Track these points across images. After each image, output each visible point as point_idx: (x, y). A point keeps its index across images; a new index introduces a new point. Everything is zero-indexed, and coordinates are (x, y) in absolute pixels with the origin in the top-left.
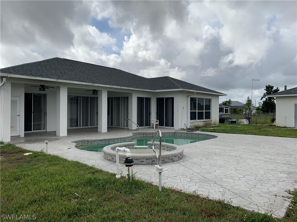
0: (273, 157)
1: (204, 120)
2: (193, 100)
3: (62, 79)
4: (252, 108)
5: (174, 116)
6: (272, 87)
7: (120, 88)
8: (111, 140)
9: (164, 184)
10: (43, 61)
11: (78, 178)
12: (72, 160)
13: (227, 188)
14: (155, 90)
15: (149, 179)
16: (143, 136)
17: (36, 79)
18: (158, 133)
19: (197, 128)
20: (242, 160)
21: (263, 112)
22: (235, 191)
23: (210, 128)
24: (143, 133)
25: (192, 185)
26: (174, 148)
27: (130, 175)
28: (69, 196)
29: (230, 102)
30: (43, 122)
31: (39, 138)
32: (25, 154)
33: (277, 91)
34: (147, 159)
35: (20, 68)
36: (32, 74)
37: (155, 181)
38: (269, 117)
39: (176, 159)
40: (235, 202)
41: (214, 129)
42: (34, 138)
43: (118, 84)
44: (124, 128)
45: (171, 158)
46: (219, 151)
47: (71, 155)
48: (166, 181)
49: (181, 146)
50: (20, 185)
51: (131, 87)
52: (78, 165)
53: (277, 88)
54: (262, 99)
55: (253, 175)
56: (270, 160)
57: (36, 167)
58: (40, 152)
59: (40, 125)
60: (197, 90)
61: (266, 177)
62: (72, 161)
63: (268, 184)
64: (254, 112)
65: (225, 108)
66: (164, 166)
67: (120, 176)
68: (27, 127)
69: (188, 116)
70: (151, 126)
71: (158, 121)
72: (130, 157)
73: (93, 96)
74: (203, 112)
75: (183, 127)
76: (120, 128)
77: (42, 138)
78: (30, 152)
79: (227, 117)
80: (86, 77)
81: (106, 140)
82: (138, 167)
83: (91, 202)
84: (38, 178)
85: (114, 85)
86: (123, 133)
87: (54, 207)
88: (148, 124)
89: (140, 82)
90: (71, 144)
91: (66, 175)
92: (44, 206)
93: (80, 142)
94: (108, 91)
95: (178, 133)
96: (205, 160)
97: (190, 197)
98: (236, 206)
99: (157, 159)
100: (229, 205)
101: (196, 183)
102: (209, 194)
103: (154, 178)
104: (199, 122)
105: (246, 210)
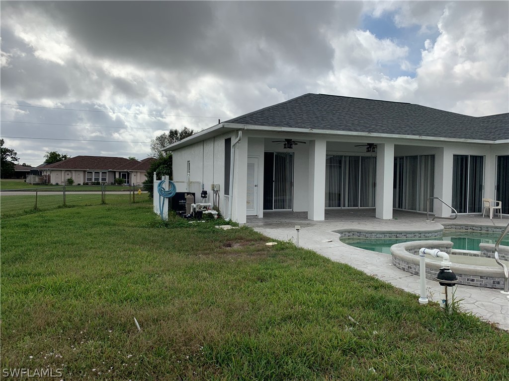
3: (319, 129)
7: (419, 138)
8: (401, 233)
10: (290, 102)
11: (352, 293)
12: (338, 261)
14: (494, 139)
15: (489, 315)
16: (464, 230)
17: (280, 130)
24: (467, 226)
27: (450, 302)
30: (288, 197)
31: (283, 220)
32: (267, 244)
34: (481, 277)
35: (259, 114)
36: (274, 122)
37: (503, 322)
42: (276, 220)
43: (415, 131)
44: (426, 214)
47: (334, 253)
50: (267, 289)
51: (440, 137)
52: (347, 270)
57: (285, 264)
58: (288, 243)
59: (283, 201)
62: (339, 263)
67: (427, 300)
68: (267, 204)
70: (484, 213)
71: (500, 203)
72: (449, 270)
73: (369, 154)
76: (414, 213)
77: (287, 221)
78: (273, 241)
80: (356, 122)
81: (391, 233)
82: (463, 289)
83: (377, 337)
84: (290, 283)
85: (408, 134)
86: (425, 223)
87: (319, 332)
88: (476, 207)
89: (461, 126)
90: (332, 234)
91: (332, 285)
92: (304, 327)
93: (345, 232)
94: (395, 145)
99: (506, 279)
103: (501, 315)
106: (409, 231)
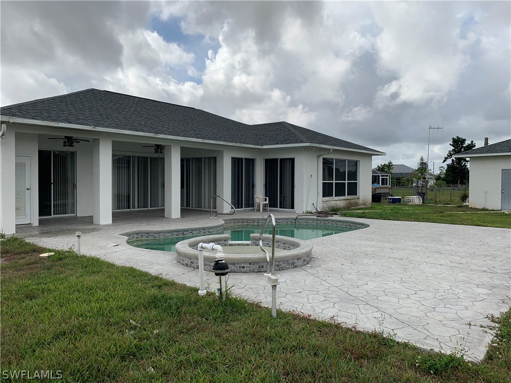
0: (464, 261)
1: (346, 197)
2: (327, 163)
3: (103, 127)
4: (427, 176)
5: (295, 189)
6: (463, 141)
7: (202, 141)
8: (187, 230)
9: (279, 305)
10: (70, 95)
11: (135, 295)
12: (123, 265)
13: (387, 312)
14: (262, 145)
15: (255, 296)
16: (241, 224)
17: (58, 125)
18: (269, 218)
19: (334, 211)
20: (411, 265)
21: (447, 183)
22: (400, 317)
23: (355, 211)
24: (243, 220)
25: (328, 308)
26: (295, 245)
27: (223, 290)
28: (121, 326)
29: (390, 166)
30: (70, 201)
31: (65, 227)
32: (41, 255)
33: (471, 146)
34: (250, 264)
35: (30, 106)
36: (50, 117)
37: (266, 301)
38: (457, 191)
39: (300, 262)
40: (401, 336)
41: (363, 213)
42: (55, 228)
43: (198, 134)
44: (210, 211)
45: (291, 262)
46: (373, 249)
47: (120, 257)
48: (283, 300)
49: (308, 242)
50: (36, 306)
52: (132, 274)
53: (472, 142)
54: (444, 161)
55: (431, 290)
56: (460, 265)
57: (62, 276)
58: (68, 252)
59: (65, 205)
60: (334, 145)
61: (453, 293)
62: (123, 267)
63: (457, 305)
64: (431, 183)
65: (382, 176)
66: (279, 276)
67: (206, 291)
68: (44, 209)
69: (319, 191)
70: (256, 208)
71: (268, 198)
72: (222, 260)
73: (156, 155)
74: (345, 183)
75: (310, 209)
76: (201, 211)
77: (69, 227)
78: (50, 251)
79: (385, 192)
80: (143, 123)
81: (178, 232)
82: (236, 277)
83: (158, 335)
84: (67, 295)
85: (193, 137)
86: (209, 220)
87: (96, 343)
88: (250, 203)
89: (237, 132)
90: (119, 238)
91: (114, 290)
92: (79, 341)
93: (134, 234)
94: (181, 147)
95: (302, 219)
96: (350, 265)
97: (325, 327)
98: (403, 342)
99: (268, 262)
100: (391, 340)
101: (334, 304)
102: (357, 322)
103: (264, 295)
104: (337, 201)
105: (420, 349)
106: (194, 228)
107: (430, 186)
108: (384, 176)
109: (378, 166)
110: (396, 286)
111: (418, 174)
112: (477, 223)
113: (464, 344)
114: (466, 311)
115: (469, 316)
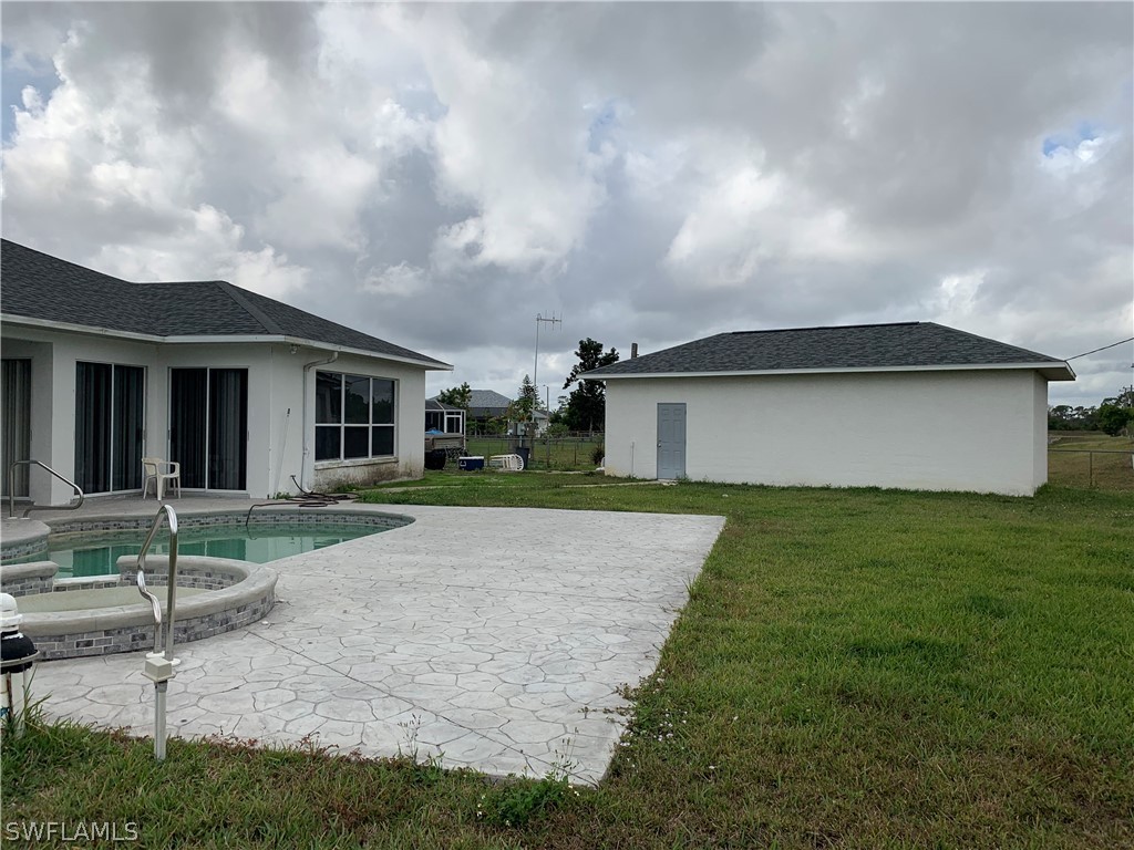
0: (586, 582)
1: (370, 458)
2: (326, 384)
4: (536, 414)
5: (248, 443)
6: (598, 347)
9: (179, 728)
13: (430, 707)
14: (164, 333)
15: (113, 714)
16: (101, 531)
18: (162, 516)
19: (342, 490)
20: (489, 600)
21: (571, 429)
22: (457, 716)
23: (389, 490)
24: (106, 521)
25: (301, 716)
26: (236, 577)
27: (18, 709)
29: (464, 393)
33: (612, 357)
34: (107, 633)
37: (139, 720)
38: (583, 447)
39: (244, 616)
40: (454, 757)
41: (404, 493)
45: (219, 617)
46: (415, 571)
48: (189, 713)
49: (267, 567)
51: (45, 318)
53: (613, 350)
54: (567, 386)
55: (523, 647)
56: (579, 590)
60: (342, 343)
61: (562, 650)
63: (567, 673)
64: (543, 427)
65: (449, 413)
66: (186, 654)
69: (307, 446)
70: (146, 488)
71: (178, 465)
72: (14, 633)
74: (368, 428)
75: (286, 487)
79: (452, 446)
82: (64, 670)
88: (131, 479)
89: (96, 298)
95: (264, 513)
96: (361, 611)
97: (286, 765)
98: (456, 769)
99: (158, 625)
100: (433, 768)
101: (316, 704)
102: (364, 740)
103: (139, 707)
104: (349, 469)
105: (490, 777)
107: (542, 435)
108: (452, 413)
109: (442, 393)
110: (455, 647)
111: (518, 410)
112: (615, 505)
113: (569, 753)
114: (581, 683)
115: (585, 693)
